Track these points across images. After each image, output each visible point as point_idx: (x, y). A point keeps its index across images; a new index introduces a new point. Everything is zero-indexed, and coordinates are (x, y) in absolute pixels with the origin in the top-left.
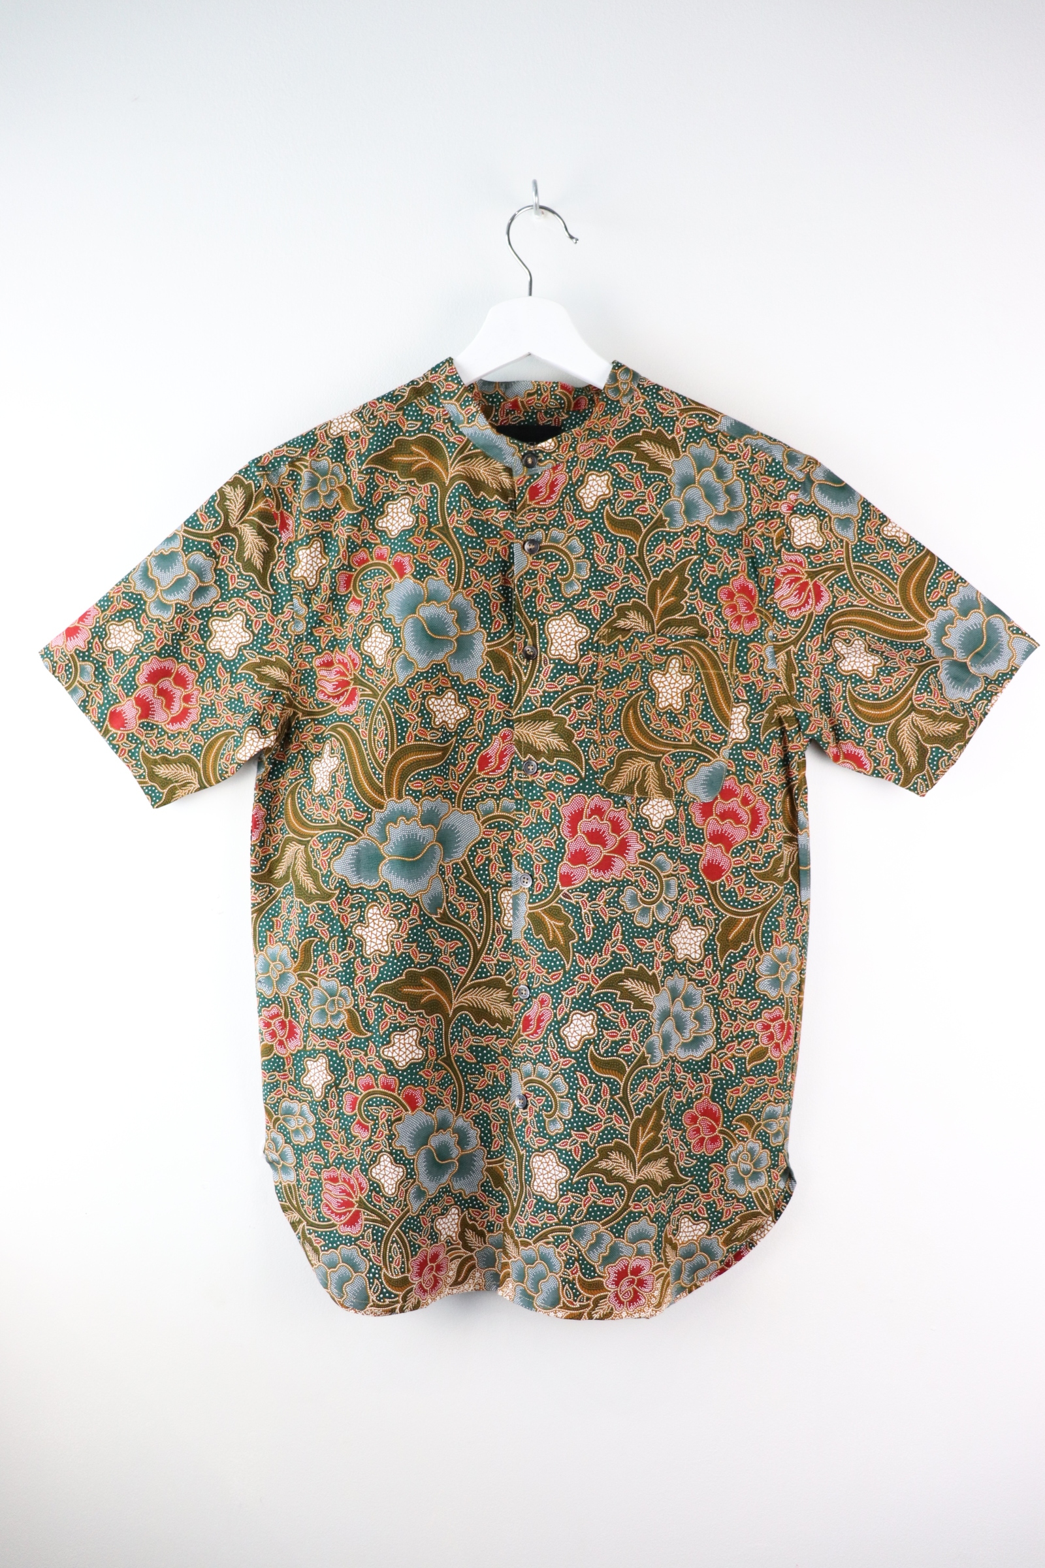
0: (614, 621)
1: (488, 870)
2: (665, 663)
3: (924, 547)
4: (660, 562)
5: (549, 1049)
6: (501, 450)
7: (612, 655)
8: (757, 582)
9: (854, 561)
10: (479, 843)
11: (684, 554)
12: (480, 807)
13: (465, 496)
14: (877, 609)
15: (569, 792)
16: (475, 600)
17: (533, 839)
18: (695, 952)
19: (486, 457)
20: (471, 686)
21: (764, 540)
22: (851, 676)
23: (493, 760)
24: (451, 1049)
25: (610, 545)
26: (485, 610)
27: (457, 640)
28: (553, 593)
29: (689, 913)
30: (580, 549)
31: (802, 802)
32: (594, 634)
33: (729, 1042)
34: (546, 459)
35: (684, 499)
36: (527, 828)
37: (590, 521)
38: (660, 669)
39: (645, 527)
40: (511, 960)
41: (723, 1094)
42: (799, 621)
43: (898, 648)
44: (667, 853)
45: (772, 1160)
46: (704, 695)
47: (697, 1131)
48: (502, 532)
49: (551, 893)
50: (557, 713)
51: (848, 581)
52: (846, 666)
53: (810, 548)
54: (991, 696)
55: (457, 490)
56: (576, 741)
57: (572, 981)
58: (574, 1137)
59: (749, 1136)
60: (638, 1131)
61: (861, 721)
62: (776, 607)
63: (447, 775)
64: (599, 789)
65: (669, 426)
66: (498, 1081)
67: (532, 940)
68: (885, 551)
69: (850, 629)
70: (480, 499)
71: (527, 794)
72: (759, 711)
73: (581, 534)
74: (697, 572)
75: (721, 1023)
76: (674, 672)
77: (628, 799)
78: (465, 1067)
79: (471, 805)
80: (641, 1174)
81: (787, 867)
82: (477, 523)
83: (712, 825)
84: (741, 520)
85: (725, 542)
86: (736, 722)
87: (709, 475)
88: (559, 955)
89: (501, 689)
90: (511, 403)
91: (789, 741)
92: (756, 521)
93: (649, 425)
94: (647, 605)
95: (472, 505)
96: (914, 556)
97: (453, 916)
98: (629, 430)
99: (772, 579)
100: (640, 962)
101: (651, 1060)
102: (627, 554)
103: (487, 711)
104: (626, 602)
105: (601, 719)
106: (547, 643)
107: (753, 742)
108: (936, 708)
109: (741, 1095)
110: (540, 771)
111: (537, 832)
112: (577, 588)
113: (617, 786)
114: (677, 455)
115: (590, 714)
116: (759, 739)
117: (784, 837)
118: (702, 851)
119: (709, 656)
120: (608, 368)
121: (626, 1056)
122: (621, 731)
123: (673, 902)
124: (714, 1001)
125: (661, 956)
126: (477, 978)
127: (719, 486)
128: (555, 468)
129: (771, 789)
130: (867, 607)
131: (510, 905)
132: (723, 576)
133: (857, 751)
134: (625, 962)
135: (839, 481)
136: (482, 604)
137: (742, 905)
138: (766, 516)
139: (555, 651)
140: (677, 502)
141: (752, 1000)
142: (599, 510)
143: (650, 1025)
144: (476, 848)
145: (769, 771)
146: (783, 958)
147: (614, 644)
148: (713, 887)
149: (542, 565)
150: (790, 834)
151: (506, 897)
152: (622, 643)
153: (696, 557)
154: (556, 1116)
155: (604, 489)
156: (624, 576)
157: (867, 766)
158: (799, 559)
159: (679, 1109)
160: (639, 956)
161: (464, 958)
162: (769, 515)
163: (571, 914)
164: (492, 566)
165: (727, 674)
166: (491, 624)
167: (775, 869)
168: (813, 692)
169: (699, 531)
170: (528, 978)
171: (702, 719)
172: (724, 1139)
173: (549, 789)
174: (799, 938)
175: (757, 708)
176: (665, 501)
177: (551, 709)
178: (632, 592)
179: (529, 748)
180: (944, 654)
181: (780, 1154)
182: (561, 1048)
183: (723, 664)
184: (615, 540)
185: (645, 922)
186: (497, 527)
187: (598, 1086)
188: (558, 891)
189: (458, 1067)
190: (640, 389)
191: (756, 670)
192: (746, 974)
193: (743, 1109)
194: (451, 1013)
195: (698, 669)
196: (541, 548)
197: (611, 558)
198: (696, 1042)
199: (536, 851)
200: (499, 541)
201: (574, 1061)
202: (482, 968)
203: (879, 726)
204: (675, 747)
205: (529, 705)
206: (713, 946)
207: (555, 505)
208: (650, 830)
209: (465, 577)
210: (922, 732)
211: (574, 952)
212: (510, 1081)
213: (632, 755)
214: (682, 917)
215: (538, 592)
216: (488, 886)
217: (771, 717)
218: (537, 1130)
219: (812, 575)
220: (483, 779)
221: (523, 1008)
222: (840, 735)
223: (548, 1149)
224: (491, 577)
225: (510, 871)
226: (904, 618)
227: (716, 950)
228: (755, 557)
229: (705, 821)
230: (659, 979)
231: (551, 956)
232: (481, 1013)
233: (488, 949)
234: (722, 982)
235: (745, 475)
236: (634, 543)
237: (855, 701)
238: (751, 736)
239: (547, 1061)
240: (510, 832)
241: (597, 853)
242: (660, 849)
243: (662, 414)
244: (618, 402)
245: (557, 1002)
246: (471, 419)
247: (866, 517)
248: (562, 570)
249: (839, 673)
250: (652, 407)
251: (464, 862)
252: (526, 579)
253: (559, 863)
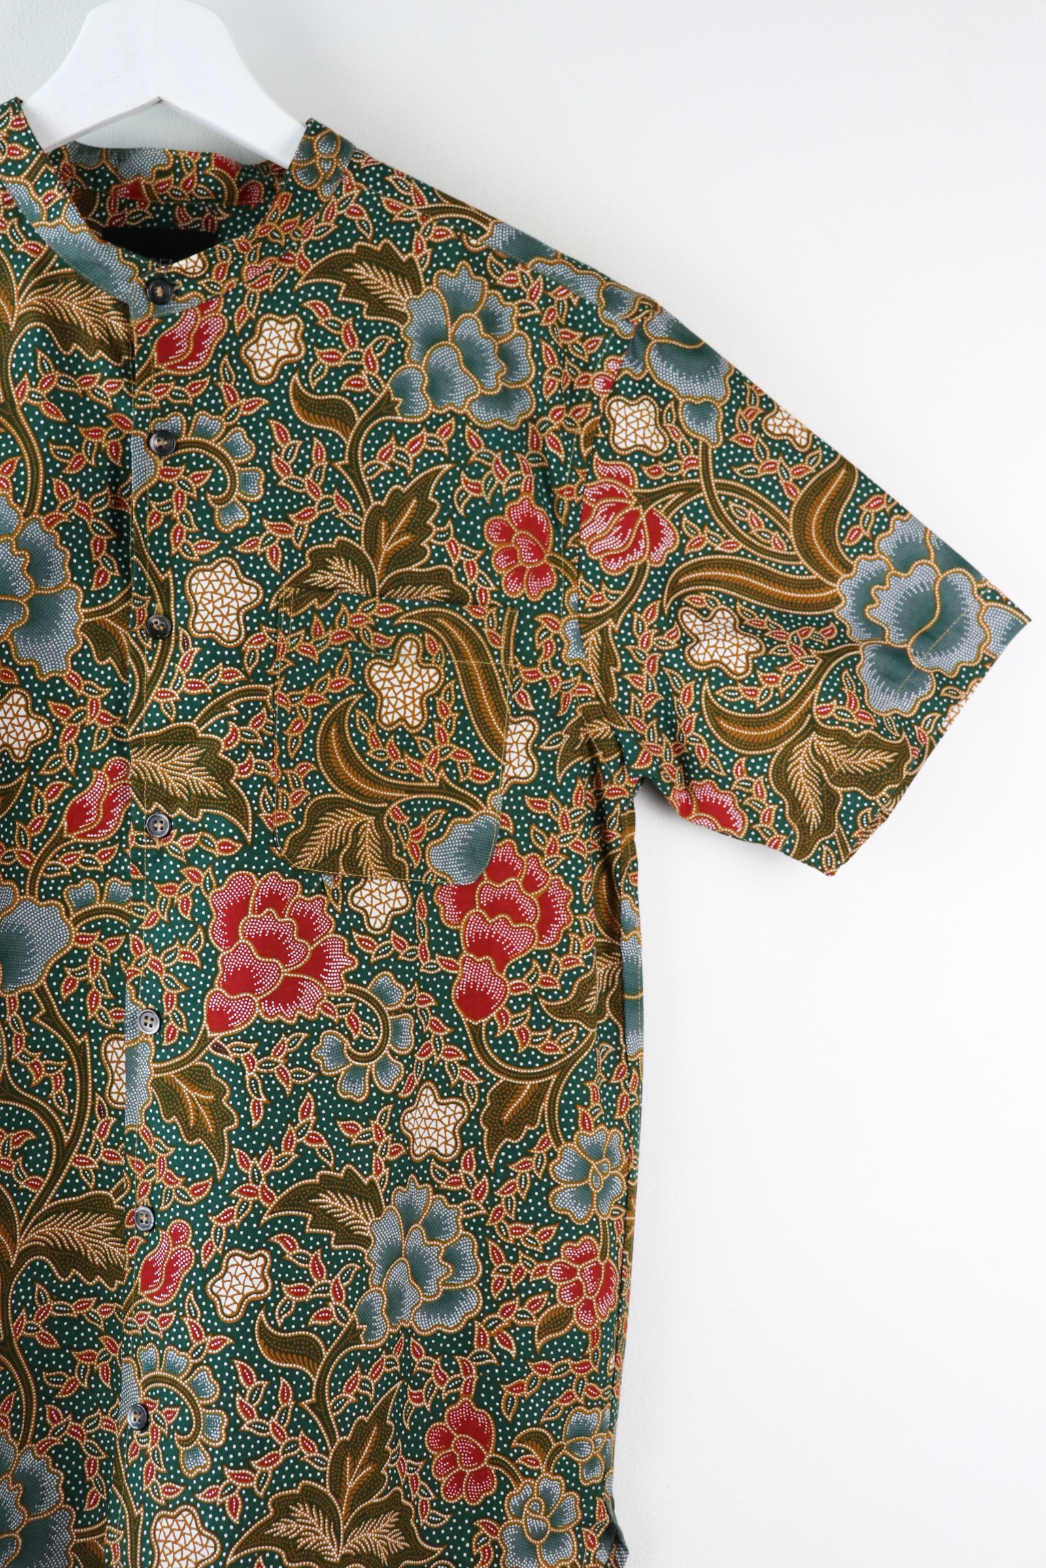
0: (306, 574)
1: (84, 1004)
2: (393, 647)
3: (836, 453)
4: (386, 473)
5: (186, 1320)
6: (108, 270)
7: (302, 633)
8: (551, 511)
9: (716, 476)
10: (67, 957)
11: (427, 461)
12: (71, 893)
13: (44, 350)
14: (754, 558)
15: (224, 868)
16: (62, 534)
17: (162, 949)
18: (446, 1143)
19: (83, 282)
20: (56, 683)
21: (563, 439)
22: (709, 671)
23: (94, 812)
24: (12, 1325)
25: (299, 443)
26: (80, 551)
27: (29, 603)
28: (198, 524)
29: (435, 1075)
30: (246, 447)
31: (626, 885)
32: (270, 596)
33: (504, 1300)
34: (188, 290)
35: (427, 367)
36: (153, 931)
37: (265, 401)
38: (384, 658)
39: (360, 413)
40: (122, 1162)
41: (495, 1393)
42: (621, 578)
43: (790, 624)
44: (395, 972)
45: (583, 1510)
46: (459, 702)
47: (451, 1460)
48: (110, 416)
49: (192, 1043)
50: (205, 731)
51: (707, 511)
52: (700, 655)
53: (641, 453)
54: (948, 705)
55: (30, 338)
56: (237, 781)
57: (228, 1198)
58: (229, 1480)
59: (543, 1468)
60: (343, 1465)
61: (726, 748)
62: (584, 553)
63: (12, 838)
64: (277, 863)
65: (403, 239)
66: (97, 1381)
67: (158, 1127)
68: (769, 460)
69: (709, 592)
70: (71, 356)
71: (152, 870)
72: (554, 730)
73: (250, 423)
74: (448, 492)
75: (491, 1267)
76: (408, 663)
77: (327, 880)
78: (39, 1357)
79: (55, 891)
80: (350, 1543)
81: (603, 996)
82: (66, 400)
83: (473, 924)
84: (526, 405)
85: (496, 441)
86: (514, 748)
87: (470, 326)
88: (204, 1150)
89: (108, 690)
90: (128, 187)
91: (605, 782)
92: (550, 406)
93: (369, 237)
94: (362, 548)
95: (56, 367)
96: (818, 469)
97: (21, 1086)
98: (334, 244)
99: (578, 506)
100: (348, 1161)
101: (366, 1336)
102: (328, 459)
103: (83, 727)
104: (326, 541)
105: (281, 743)
106: (189, 611)
107: (543, 782)
108: (852, 726)
109: (526, 1394)
110: (174, 832)
111: (169, 936)
112: (242, 516)
113: (308, 857)
114: (417, 290)
115: (262, 734)
116: (554, 778)
117: (596, 944)
118: (456, 968)
119: (468, 635)
120: (294, 132)
121: (321, 1328)
122: (316, 763)
123: (406, 1057)
124: (478, 1227)
125: (385, 1153)
126: (63, 1196)
127: (487, 345)
128: (203, 307)
129: (574, 862)
130: (738, 554)
131: (122, 1065)
132: (493, 499)
133: (721, 798)
134: (321, 1162)
135: (692, 339)
136: (75, 542)
137: (525, 1061)
138: (568, 397)
139: (201, 624)
140: (415, 371)
141: (544, 1225)
142: (281, 382)
143: (364, 1272)
144: (62, 966)
145: (570, 831)
146: (596, 1152)
147: (305, 613)
148: (476, 1031)
149: (181, 475)
150: (607, 939)
151: (115, 1051)
152: (318, 612)
153: (447, 467)
154: (197, 1442)
155: (290, 346)
156: (323, 497)
157: (738, 824)
158: (624, 472)
159: (418, 1422)
160: (345, 1151)
161: (40, 1161)
162: (572, 396)
163: (226, 1080)
164: (92, 475)
165: (499, 667)
166: (91, 576)
167: (580, 999)
168: (645, 700)
169: (452, 421)
170: (152, 1193)
171: (457, 743)
172: (498, 1474)
173: (190, 862)
174: (624, 1116)
175: (551, 725)
176: (394, 369)
177: (193, 724)
178: (337, 526)
179: (155, 792)
180: (869, 635)
181: (599, 1500)
182: (208, 1317)
183: (492, 650)
184: (309, 434)
185: (358, 1092)
186: (101, 406)
187: (272, 1383)
188: (205, 1040)
189: (26, 1357)
190: (354, 172)
191: (548, 660)
192: (533, 1181)
193: (531, 1419)
194: (13, 1261)
195: (449, 658)
196: (179, 446)
197: (302, 466)
198: (448, 1300)
199: (168, 970)
200: (106, 432)
201: (229, 1341)
202: (73, 1178)
203: (756, 757)
204: (410, 790)
205: (156, 718)
206: (475, 1131)
207: (204, 371)
208: (366, 933)
209: (45, 493)
210: (829, 766)
211: (231, 1146)
212: (120, 1380)
213: (335, 805)
214: (422, 1082)
215: (175, 522)
216: (83, 1032)
217: (574, 741)
218: (163, 1470)
219: (645, 500)
220: (76, 845)
221: (143, 1247)
222: (692, 771)
223: (182, 1503)
224: (90, 494)
225: (123, 1006)
226: (802, 573)
227: (481, 1139)
228: (548, 469)
229: (462, 916)
230: (381, 1191)
231: (191, 1153)
232: (68, 1258)
233: (84, 1143)
234: (491, 1196)
235: (531, 326)
236: (341, 441)
237: (715, 713)
238: (540, 773)
239: (183, 1341)
240: (122, 938)
241: (275, 972)
242: (383, 965)
243: (391, 216)
244: (314, 192)
245: (201, 1235)
246: (53, 214)
247: (738, 402)
248: (217, 485)
249: (688, 666)
250: (373, 204)
251: (40, 991)
252: (153, 498)
253: (206, 990)
